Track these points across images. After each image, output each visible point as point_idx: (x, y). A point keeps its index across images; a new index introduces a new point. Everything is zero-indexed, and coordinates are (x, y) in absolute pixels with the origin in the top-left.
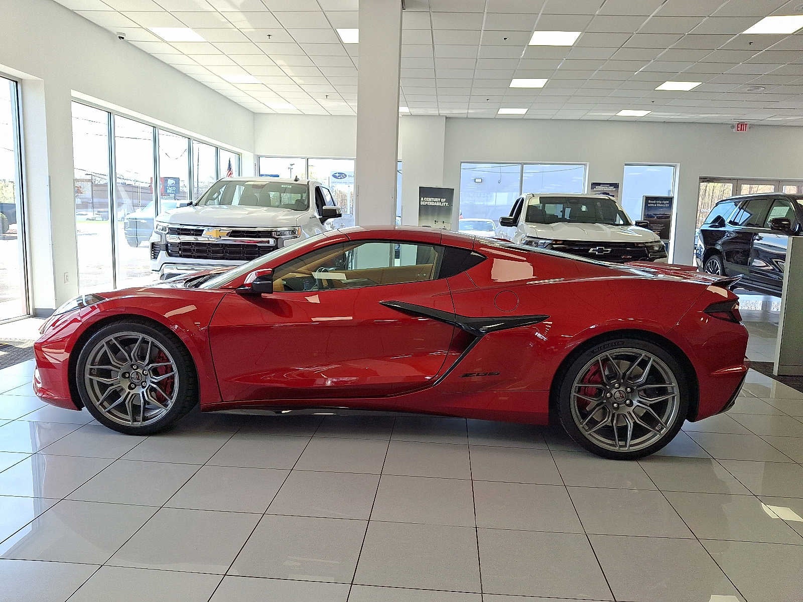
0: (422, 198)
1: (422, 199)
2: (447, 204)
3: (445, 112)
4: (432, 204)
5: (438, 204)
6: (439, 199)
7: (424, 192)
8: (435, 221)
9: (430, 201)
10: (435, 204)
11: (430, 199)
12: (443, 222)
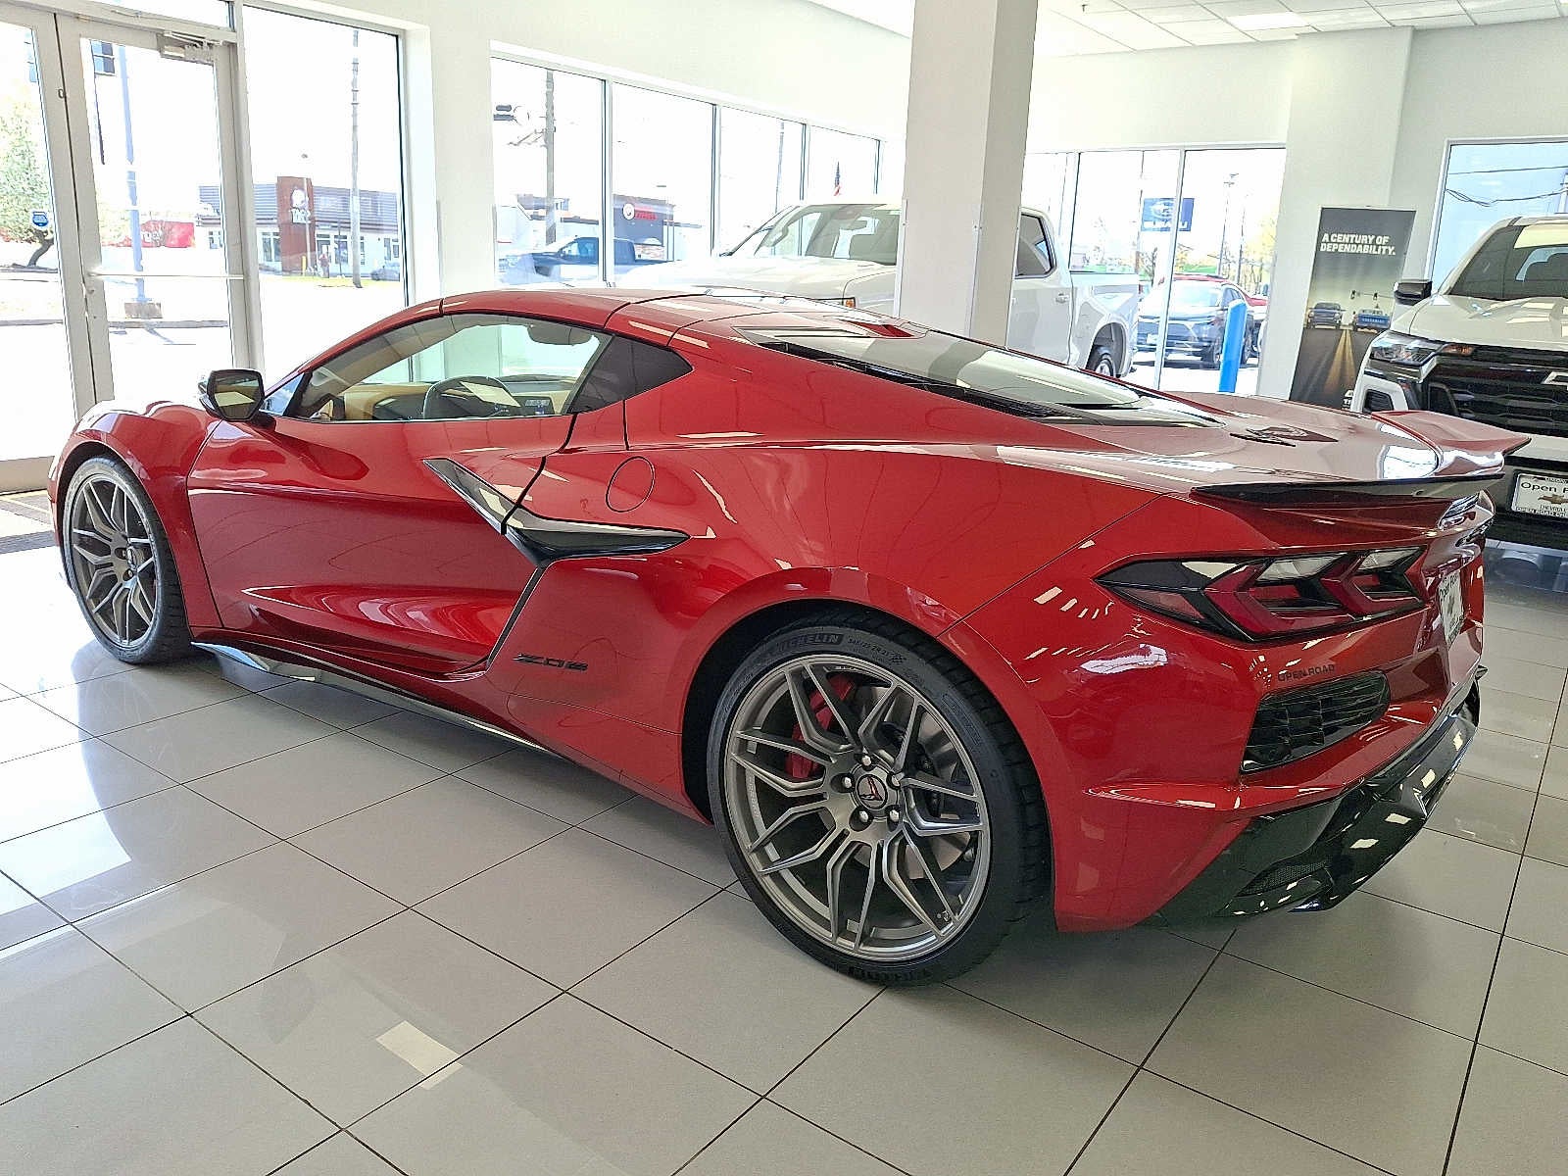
0: (1326, 235)
1: (1326, 237)
2: (1391, 250)
3: (1401, 15)
4: (1352, 249)
5: (1366, 250)
6: (1371, 239)
7: (1333, 220)
8: (1354, 293)
9: (1343, 243)
10: (1360, 249)
11: (1346, 238)
12: (1376, 295)
